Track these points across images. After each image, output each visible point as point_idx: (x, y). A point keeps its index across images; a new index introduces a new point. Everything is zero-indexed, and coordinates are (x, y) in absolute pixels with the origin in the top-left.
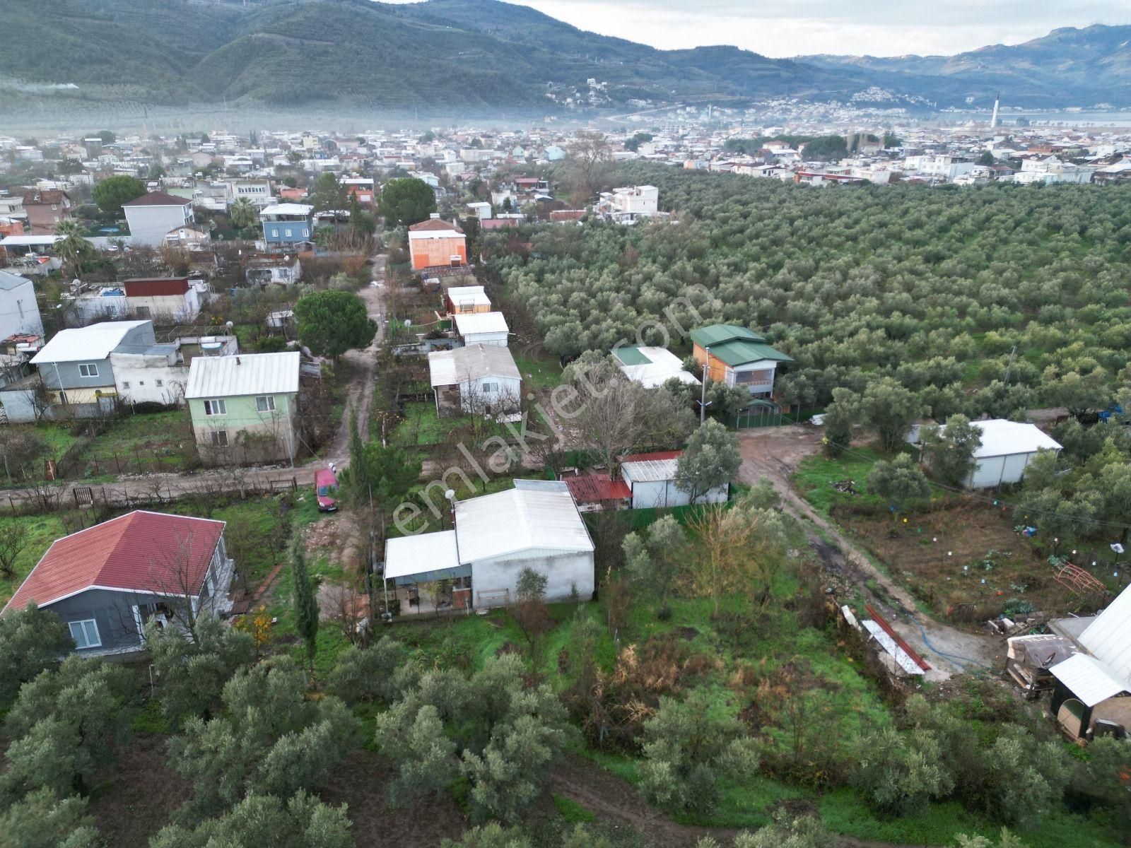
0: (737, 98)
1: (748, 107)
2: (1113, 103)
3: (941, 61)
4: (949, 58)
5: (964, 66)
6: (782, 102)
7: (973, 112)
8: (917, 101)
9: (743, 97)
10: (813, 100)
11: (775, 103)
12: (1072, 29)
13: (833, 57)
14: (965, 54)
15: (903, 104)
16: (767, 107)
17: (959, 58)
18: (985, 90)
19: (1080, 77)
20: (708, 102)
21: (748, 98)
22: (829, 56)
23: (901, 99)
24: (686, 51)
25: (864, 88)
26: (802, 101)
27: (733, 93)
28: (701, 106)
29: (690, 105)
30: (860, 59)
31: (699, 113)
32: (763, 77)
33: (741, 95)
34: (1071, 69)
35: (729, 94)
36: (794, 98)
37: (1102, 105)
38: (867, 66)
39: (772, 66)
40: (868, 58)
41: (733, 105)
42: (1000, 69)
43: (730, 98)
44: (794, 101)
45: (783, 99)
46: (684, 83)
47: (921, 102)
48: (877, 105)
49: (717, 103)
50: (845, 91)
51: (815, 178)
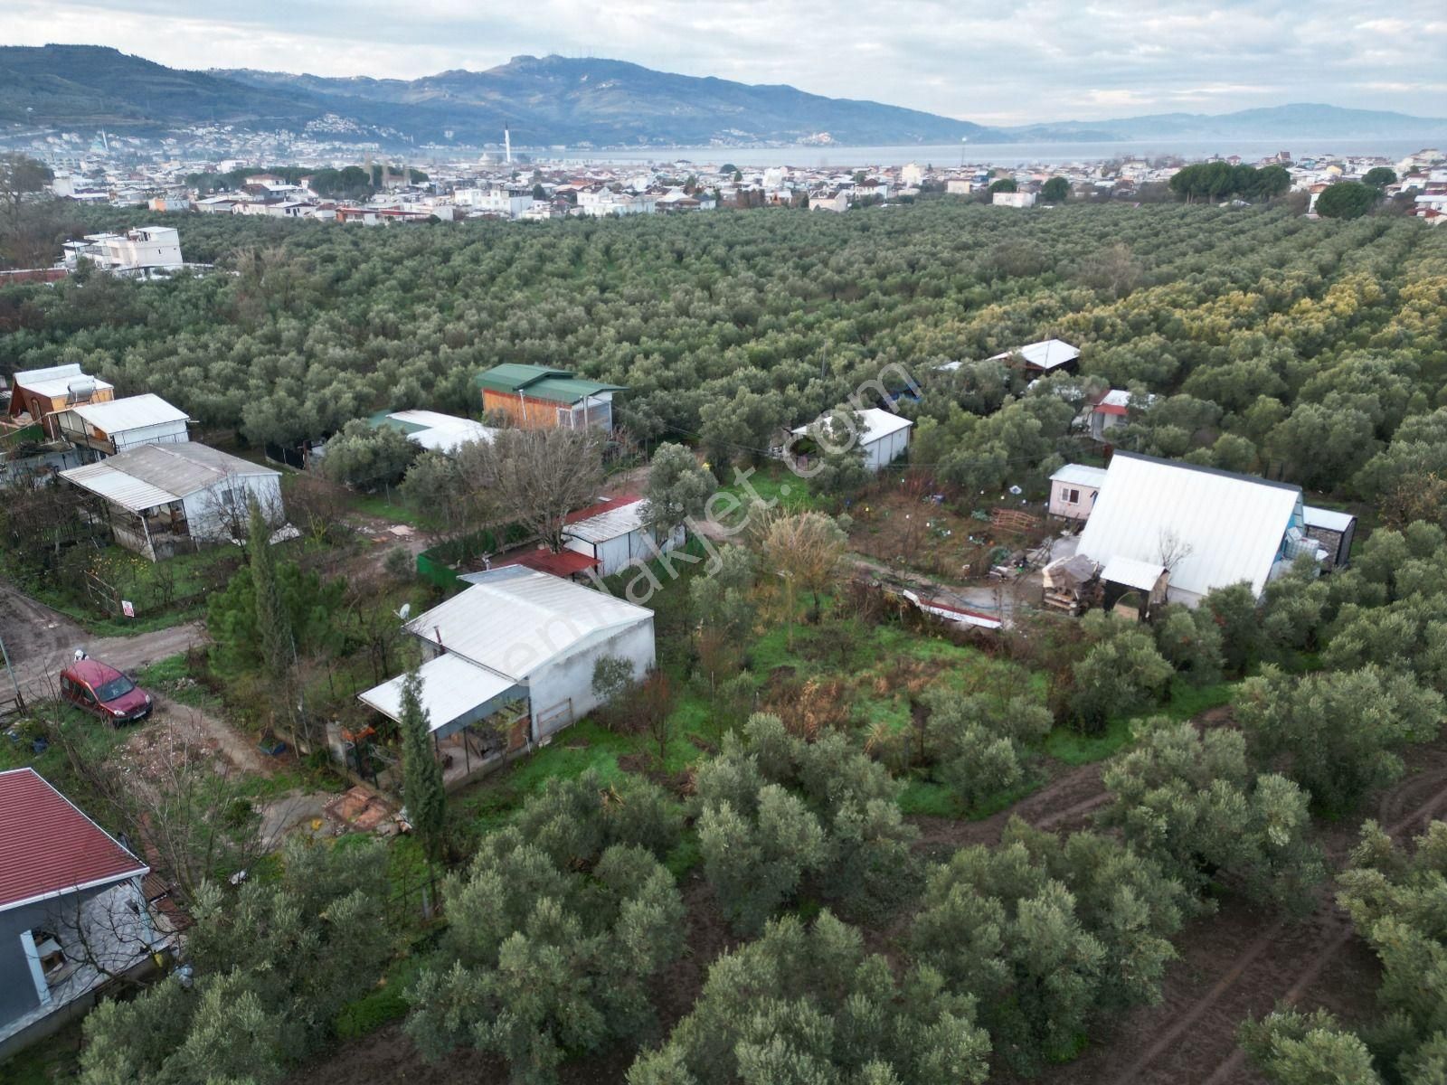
0: (142, 122)
1: (166, 136)
2: (593, 141)
3: (400, 86)
4: (409, 83)
5: (429, 94)
6: (212, 129)
7: (455, 149)
8: (390, 134)
9: (151, 122)
10: (254, 128)
11: (200, 132)
12: (530, 59)
13: (263, 73)
14: (426, 79)
15: (374, 137)
16: (192, 137)
17: (421, 84)
18: (463, 123)
19: (553, 112)
20: (97, 127)
21: (159, 123)
22: (255, 72)
23: (369, 131)
24: (31, 50)
25: (318, 115)
26: (238, 129)
27: (133, 115)
28: (87, 133)
29: (68, 131)
30: (298, 78)
31: (86, 142)
32: (171, 95)
33: (147, 118)
34: (541, 104)
35: (126, 116)
36: (229, 124)
37: (584, 144)
38: (310, 88)
39: (179, 80)
40: (307, 77)
41: (138, 132)
42: (469, 99)
43: (131, 122)
44: (229, 128)
45: (212, 125)
46: (44, 97)
47: (394, 135)
48: (343, 137)
49: (110, 128)
50: (294, 118)
51: (366, 216)
